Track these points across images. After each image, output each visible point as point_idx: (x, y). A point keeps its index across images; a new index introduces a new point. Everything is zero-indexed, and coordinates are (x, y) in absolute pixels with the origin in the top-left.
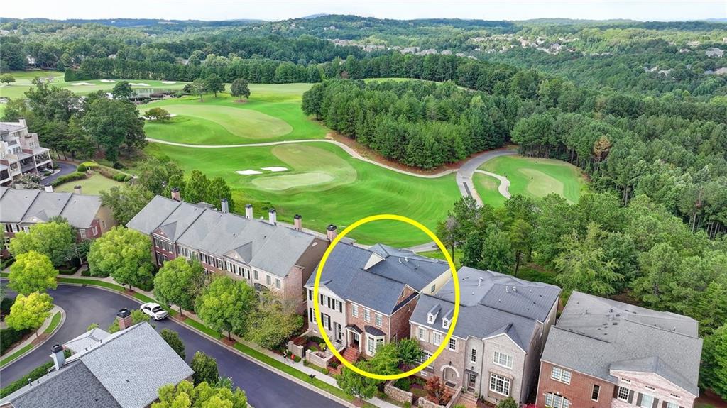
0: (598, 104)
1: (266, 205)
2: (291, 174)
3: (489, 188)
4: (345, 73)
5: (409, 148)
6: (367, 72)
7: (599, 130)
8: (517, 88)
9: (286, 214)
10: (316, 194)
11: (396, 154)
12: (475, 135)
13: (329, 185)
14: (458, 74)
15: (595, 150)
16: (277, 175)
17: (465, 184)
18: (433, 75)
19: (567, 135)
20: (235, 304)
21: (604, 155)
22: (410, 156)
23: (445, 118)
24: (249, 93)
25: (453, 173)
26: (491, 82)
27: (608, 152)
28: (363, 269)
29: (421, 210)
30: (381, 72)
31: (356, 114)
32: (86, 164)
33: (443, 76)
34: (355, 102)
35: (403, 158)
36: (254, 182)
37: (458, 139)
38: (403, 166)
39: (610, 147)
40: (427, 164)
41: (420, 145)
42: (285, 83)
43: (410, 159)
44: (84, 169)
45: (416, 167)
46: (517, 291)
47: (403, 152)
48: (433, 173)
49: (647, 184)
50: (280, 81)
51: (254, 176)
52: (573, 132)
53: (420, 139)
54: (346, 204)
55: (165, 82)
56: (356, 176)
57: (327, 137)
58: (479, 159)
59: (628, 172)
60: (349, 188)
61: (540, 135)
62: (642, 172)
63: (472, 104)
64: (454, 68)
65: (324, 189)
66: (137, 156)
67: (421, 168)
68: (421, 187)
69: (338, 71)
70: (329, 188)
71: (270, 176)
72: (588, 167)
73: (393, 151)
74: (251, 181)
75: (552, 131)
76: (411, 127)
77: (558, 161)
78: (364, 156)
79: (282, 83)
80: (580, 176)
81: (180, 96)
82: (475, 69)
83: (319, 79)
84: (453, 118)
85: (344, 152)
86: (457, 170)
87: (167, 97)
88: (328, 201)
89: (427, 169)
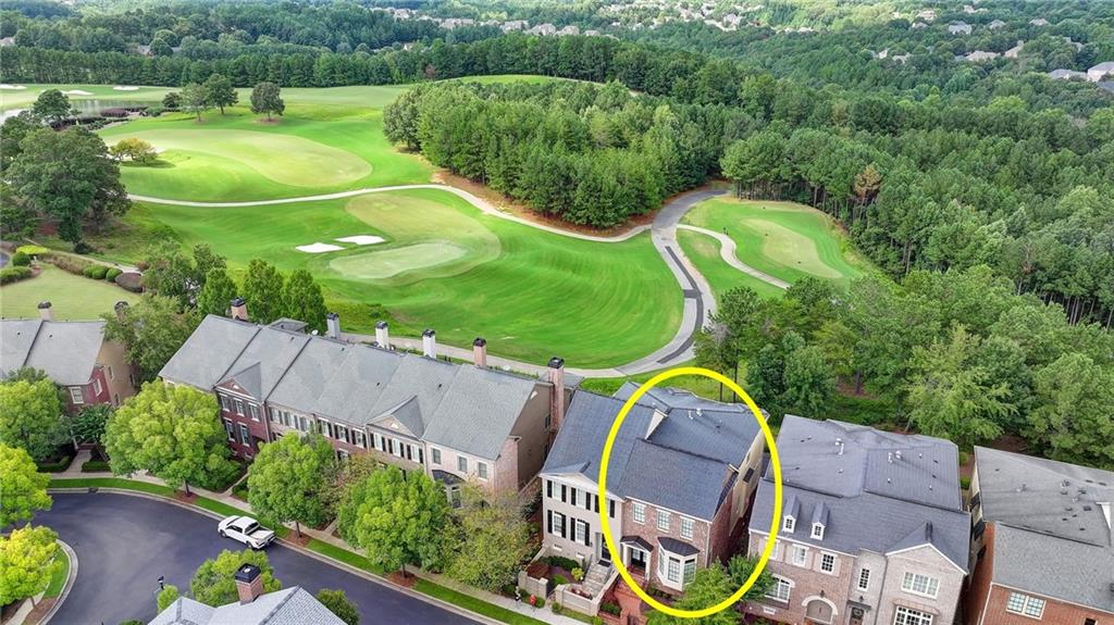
0: (836, 113)
1: (375, 310)
2: (391, 248)
3: (707, 255)
4: (431, 69)
5: (578, 195)
6: (466, 66)
7: (861, 156)
8: (707, 88)
9: (409, 323)
10: (446, 282)
11: (556, 207)
12: (669, 169)
13: (462, 264)
14: (614, 68)
15: (857, 188)
16: (370, 251)
17: (668, 248)
18: (575, 69)
19: (809, 165)
20: (418, 517)
21: (872, 195)
22: (579, 208)
23: (622, 144)
24: (283, 107)
25: (645, 232)
26: (667, 80)
27: (877, 191)
28: (643, 440)
29: (615, 298)
30: (490, 65)
31: (484, 142)
32: (27, 250)
33: (591, 70)
34: (480, 122)
35: (569, 212)
36: (334, 265)
37: (649, 178)
38: (569, 225)
39: (879, 182)
40: (607, 220)
41: (594, 190)
42: (333, 86)
43: (580, 214)
44: (24, 260)
45: (589, 226)
46: (902, 457)
47: (568, 202)
48: (616, 233)
49: (945, 239)
50: (324, 83)
51: (331, 255)
52: (818, 161)
53: (594, 180)
54: (499, 295)
55: (119, 88)
56: (500, 247)
57: (434, 181)
58: (678, 206)
59: (913, 222)
60: (496, 268)
61: (767, 165)
62: (933, 221)
63: (656, 119)
64: (608, 57)
65: (456, 272)
66: (113, 229)
67: (596, 227)
68: (604, 258)
69: (419, 65)
70: (464, 269)
71: (357, 253)
72: (843, 214)
73: (552, 201)
74: (328, 264)
75: (785, 159)
76: (580, 162)
77: (794, 204)
78: (502, 211)
79: (327, 86)
80: (833, 228)
81: (159, 114)
82: (641, 59)
83: (389, 79)
84: (634, 142)
85: (467, 203)
86: (649, 226)
87: (134, 116)
88: (469, 292)
89: (604, 228)
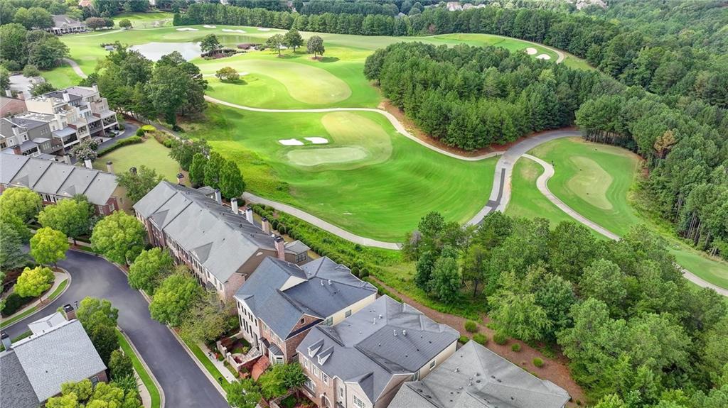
2: (328, 148)
3: (526, 179)
4: (432, 27)
5: (451, 128)
8: (612, 54)
9: (297, 196)
10: (340, 173)
11: (436, 135)
12: (533, 114)
13: (358, 163)
14: (550, 34)
15: (656, 146)
16: (314, 148)
17: (504, 170)
18: (523, 33)
19: (635, 123)
21: (666, 152)
22: (451, 136)
23: (503, 94)
25: (496, 156)
27: (670, 151)
28: (278, 291)
31: (405, 87)
32: (145, 128)
33: (534, 35)
35: (445, 138)
36: (290, 155)
37: (508, 121)
38: (444, 146)
39: (673, 144)
40: (468, 146)
41: (461, 126)
43: (451, 140)
44: (141, 134)
45: (456, 148)
46: (406, 335)
47: (445, 131)
48: (475, 155)
50: (366, 33)
51: (293, 147)
52: (640, 121)
53: (463, 119)
54: (366, 186)
55: (260, 29)
56: (390, 155)
57: (379, 107)
59: (683, 177)
60: (375, 169)
61: (605, 119)
62: (698, 180)
64: (547, 26)
65: (351, 168)
66: (198, 118)
67: (463, 149)
69: (426, 25)
70: (355, 167)
71: (311, 148)
73: (435, 129)
74: (287, 153)
75: (619, 117)
76: (456, 106)
77: (623, 150)
78: (408, 131)
79: (368, 35)
80: (639, 171)
81: (263, 49)
82: (570, 29)
83: (405, 33)
84: (512, 94)
85: (390, 124)
86: (502, 153)
87: (253, 48)
88: (349, 182)
89: (466, 151)
